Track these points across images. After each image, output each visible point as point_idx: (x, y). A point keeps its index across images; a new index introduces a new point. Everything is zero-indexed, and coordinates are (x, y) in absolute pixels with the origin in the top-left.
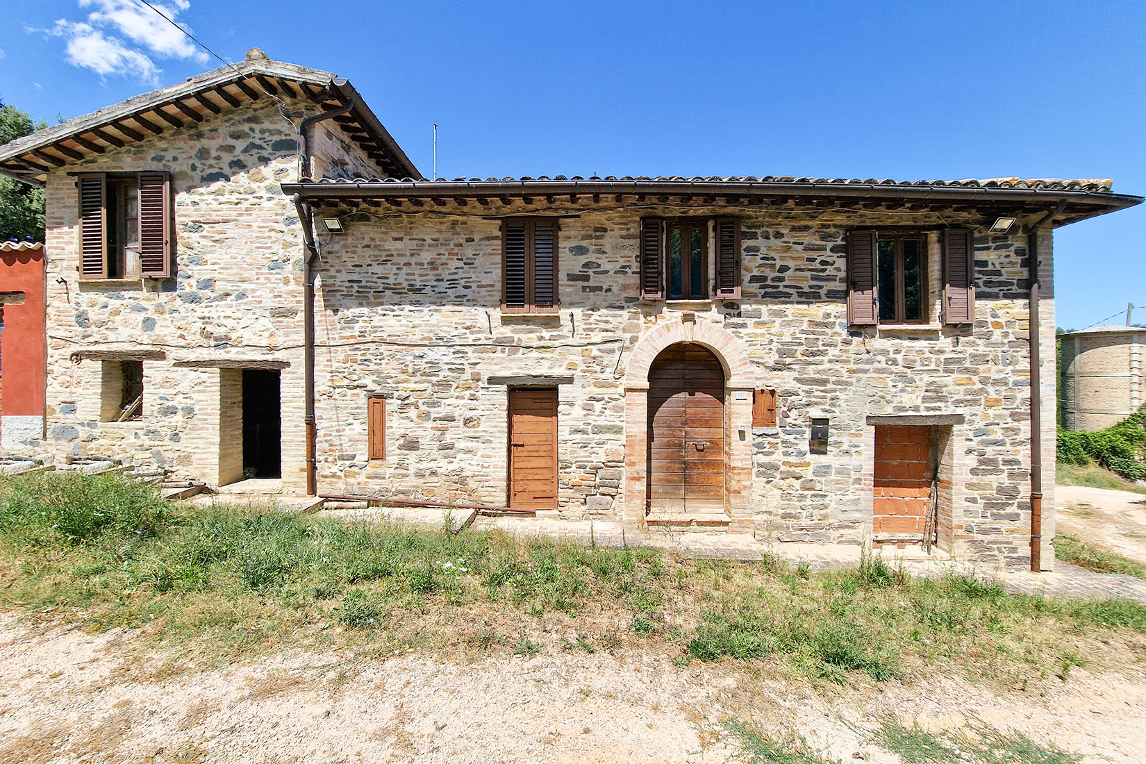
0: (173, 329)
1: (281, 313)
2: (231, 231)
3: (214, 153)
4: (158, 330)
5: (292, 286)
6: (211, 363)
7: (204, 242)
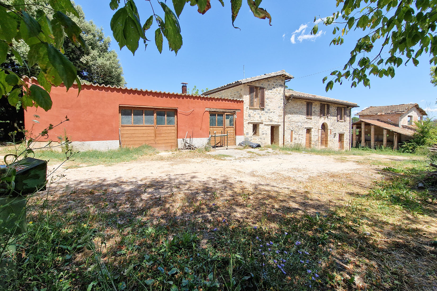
0: (264, 118)
1: (280, 116)
2: (273, 100)
3: (271, 85)
4: (262, 118)
5: (281, 111)
6: (270, 125)
7: (269, 102)
